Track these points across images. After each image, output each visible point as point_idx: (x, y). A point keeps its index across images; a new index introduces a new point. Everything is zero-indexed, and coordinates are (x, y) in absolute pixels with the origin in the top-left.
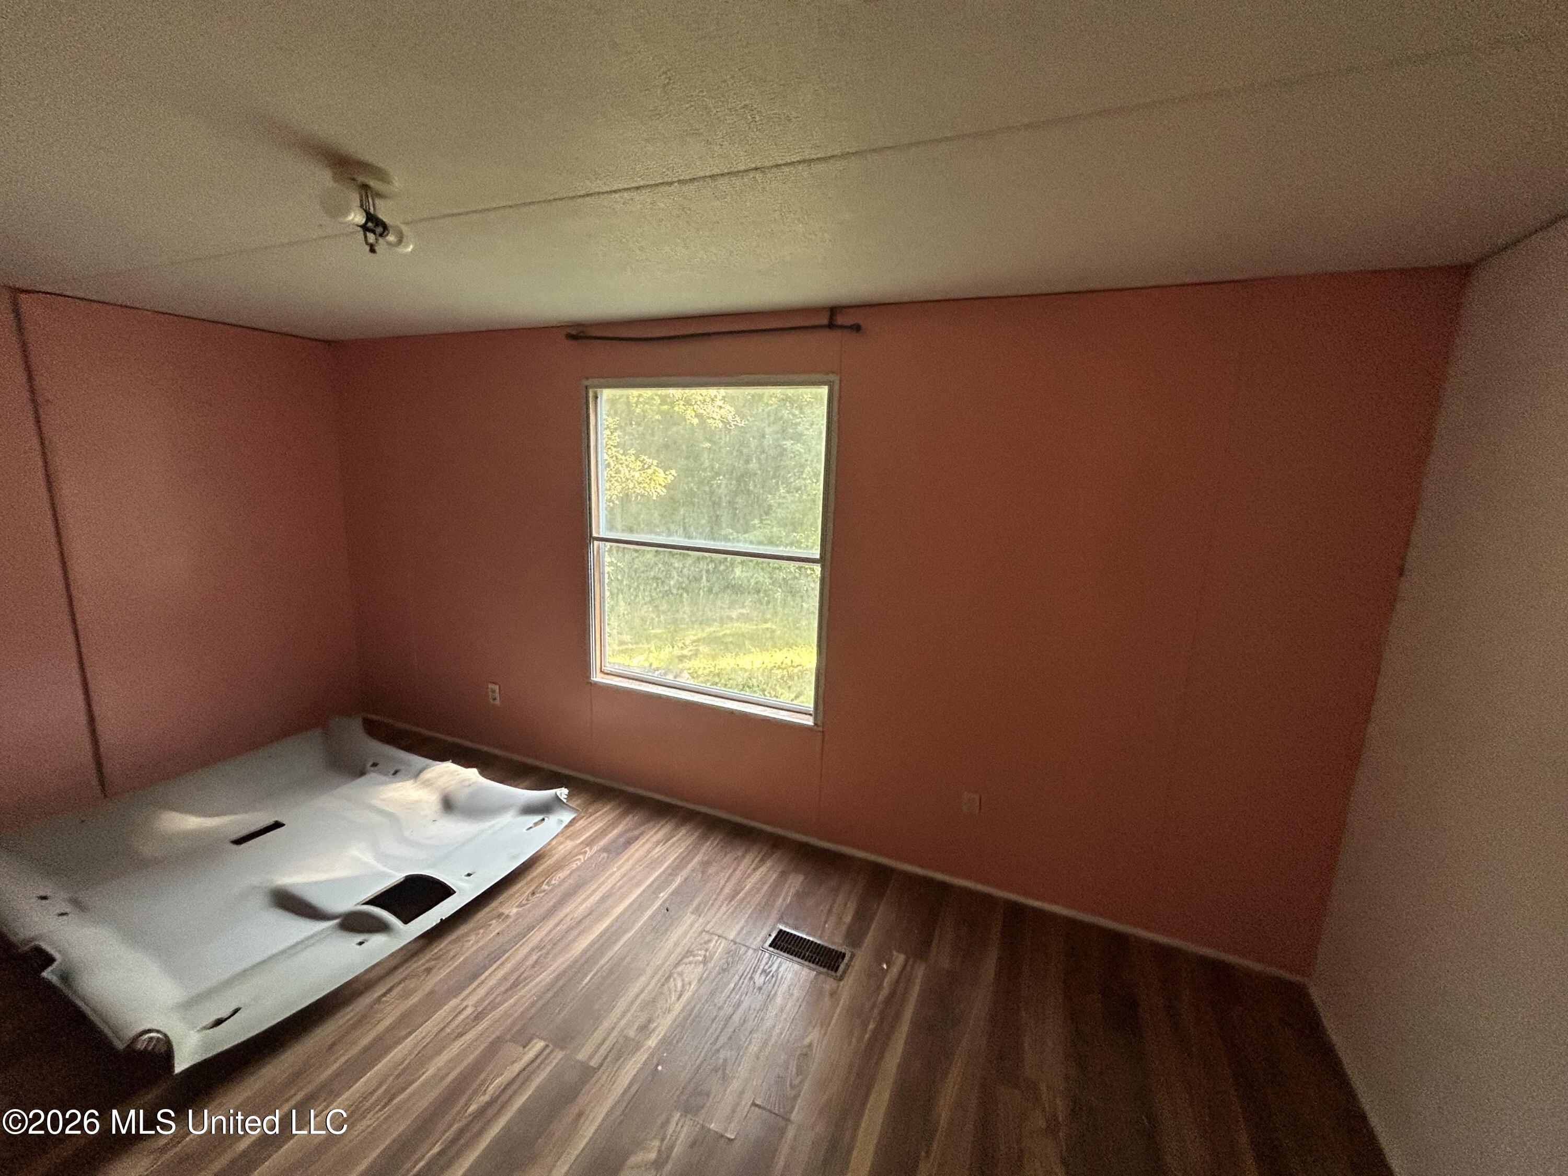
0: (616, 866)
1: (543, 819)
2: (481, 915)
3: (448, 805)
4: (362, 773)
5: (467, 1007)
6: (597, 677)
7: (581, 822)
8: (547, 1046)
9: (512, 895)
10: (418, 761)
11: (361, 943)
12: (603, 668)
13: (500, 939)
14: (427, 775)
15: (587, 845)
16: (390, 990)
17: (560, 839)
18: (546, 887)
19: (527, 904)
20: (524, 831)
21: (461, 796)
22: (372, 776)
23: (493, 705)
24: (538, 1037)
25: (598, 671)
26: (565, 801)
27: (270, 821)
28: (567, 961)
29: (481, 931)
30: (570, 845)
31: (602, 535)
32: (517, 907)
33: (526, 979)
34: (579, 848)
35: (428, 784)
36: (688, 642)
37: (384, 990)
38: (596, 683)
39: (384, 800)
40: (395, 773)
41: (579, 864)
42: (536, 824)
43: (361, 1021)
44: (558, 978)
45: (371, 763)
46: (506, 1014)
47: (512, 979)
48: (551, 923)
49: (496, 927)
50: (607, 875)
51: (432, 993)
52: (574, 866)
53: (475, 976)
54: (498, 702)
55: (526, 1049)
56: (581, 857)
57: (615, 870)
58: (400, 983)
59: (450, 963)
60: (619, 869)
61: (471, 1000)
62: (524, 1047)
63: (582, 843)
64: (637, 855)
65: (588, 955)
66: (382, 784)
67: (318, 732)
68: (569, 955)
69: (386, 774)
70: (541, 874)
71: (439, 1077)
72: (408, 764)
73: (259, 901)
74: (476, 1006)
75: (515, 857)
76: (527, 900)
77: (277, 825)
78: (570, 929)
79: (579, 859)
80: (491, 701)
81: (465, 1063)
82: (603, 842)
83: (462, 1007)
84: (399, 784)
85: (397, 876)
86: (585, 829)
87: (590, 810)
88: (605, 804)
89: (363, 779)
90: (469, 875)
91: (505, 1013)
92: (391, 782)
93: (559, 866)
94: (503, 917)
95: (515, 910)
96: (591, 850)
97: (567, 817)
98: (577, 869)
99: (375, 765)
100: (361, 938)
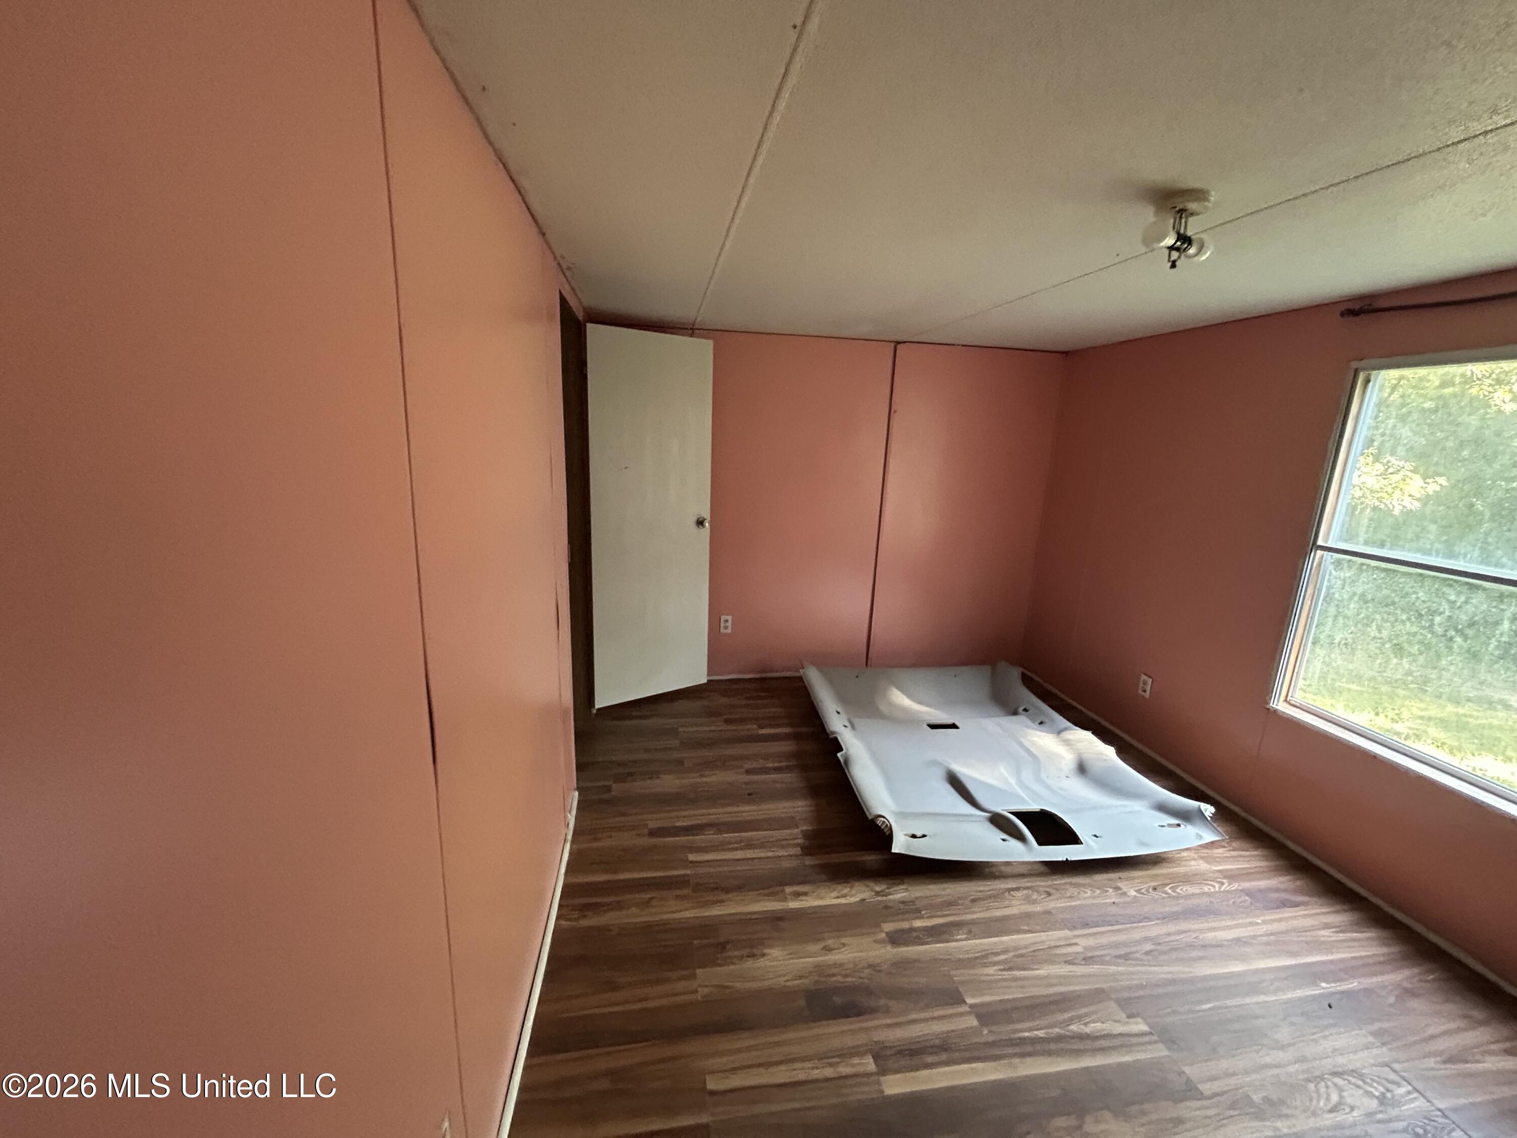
0: (1262, 918)
1: (1179, 825)
2: (1100, 878)
3: (1082, 769)
4: (1015, 713)
5: (1076, 944)
6: (1279, 704)
7: (1221, 850)
8: (1151, 1033)
9: (1133, 878)
10: (1063, 722)
11: (1004, 840)
12: (1289, 698)
13: (1114, 910)
14: (1067, 735)
15: (1225, 877)
16: (1018, 889)
17: (1192, 854)
18: (1170, 891)
19: (1145, 894)
20: (1156, 825)
21: (1095, 767)
22: (1022, 718)
23: (1143, 697)
24: (1144, 1019)
25: (1282, 698)
26: (1209, 819)
27: (949, 721)
28: (1183, 973)
29: (1098, 892)
30: (1203, 866)
31: (1329, 544)
32: (1136, 891)
33: (1136, 959)
34: (1216, 875)
35: (1067, 743)
36: (1405, 714)
37: (1014, 886)
38: (1275, 711)
39: (1029, 741)
40: (1041, 723)
41: (1213, 890)
42: (1170, 825)
43: (996, 896)
44: (1173, 982)
45: (1023, 708)
46: (1113, 977)
47: (1123, 951)
48: (1172, 927)
49: (1111, 896)
50: (1248, 920)
51: (1049, 913)
52: (1206, 889)
53: (1086, 925)
54: (1147, 695)
55: (1131, 1020)
56: (1217, 885)
57: (1259, 921)
58: (1025, 889)
59: (1067, 900)
60: (1264, 922)
61: (1084, 942)
62: (1129, 1017)
63: (1219, 871)
64: (1295, 923)
65: (1212, 983)
66: (1027, 727)
67: (986, 670)
68: (1186, 969)
69: (1034, 722)
70: (1166, 876)
71: (1046, 980)
72: (1053, 721)
73: (941, 774)
74: (1085, 948)
75: (1144, 844)
76: (1148, 891)
77: (954, 726)
78: (1191, 946)
79: (1214, 886)
80: (1140, 692)
81: (1072, 988)
82: (1246, 885)
83: (1074, 941)
84: (1043, 734)
85: (1035, 807)
86: (1225, 859)
87: (1234, 844)
88: (1256, 848)
89: (1014, 717)
90: (1095, 836)
91: (1113, 975)
92: (1036, 729)
93: (1187, 879)
94: (1120, 892)
95: (1132, 893)
96: (1229, 885)
97: (1209, 836)
98: (1209, 894)
99: (1025, 710)
100: (1005, 836)
